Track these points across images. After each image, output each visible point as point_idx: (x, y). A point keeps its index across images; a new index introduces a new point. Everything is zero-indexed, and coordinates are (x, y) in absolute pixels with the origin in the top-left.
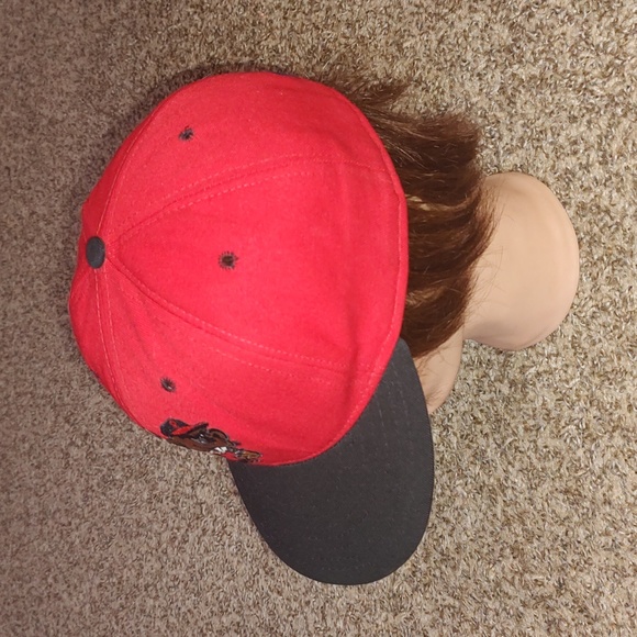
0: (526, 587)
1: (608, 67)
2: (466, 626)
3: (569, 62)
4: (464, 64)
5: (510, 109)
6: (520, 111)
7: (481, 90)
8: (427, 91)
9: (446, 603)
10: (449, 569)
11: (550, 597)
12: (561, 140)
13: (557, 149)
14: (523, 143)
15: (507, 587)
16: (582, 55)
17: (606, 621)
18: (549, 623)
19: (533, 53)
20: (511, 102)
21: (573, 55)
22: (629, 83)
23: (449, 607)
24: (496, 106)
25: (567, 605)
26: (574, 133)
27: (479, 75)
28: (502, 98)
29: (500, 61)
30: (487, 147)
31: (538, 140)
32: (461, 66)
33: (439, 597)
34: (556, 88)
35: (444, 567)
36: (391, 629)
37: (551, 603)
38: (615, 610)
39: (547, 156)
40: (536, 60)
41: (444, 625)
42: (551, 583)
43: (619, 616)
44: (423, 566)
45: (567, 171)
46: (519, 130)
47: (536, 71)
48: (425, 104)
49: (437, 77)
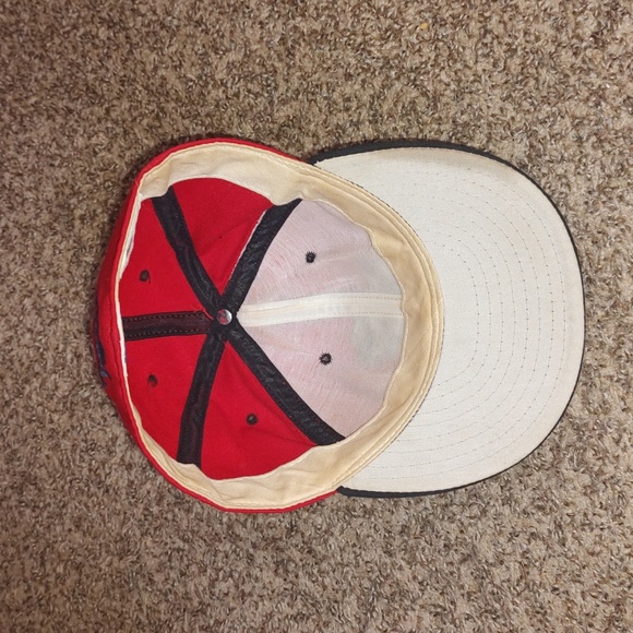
0: (258, 528)
1: (387, 31)
2: (194, 568)
3: (351, 21)
4: (247, 11)
5: (288, 60)
6: (298, 63)
7: (262, 38)
8: (207, 33)
9: (176, 546)
10: (182, 512)
11: (281, 539)
12: (335, 96)
13: (331, 103)
14: (297, 95)
15: (239, 530)
16: (364, 16)
17: (332, 562)
18: (277, 564)
19: (316, 9)
20: (290, 54)
21: (355, 15)
22: (404, 48)
23: (178, 550)
24: (275, 56)
25: (297, 546)
26: (348, 90)
27: (261, 23)
28: (282, 48)
29: (283, 12)
30: (262, 95)
31: (313, 94)
32: (244, 13)
33: (169, 540)
34: (335, 43)
35: (176, 510)
36: (114, 573)
37: (281, 544)
38: (342, 550)
39: (320, 110)
40: (319, 16)
41: (171, 568)
42: (283, 524)
43: (345, 555)
44: (155, 509)
45: (338, 126)
46: (295, 82)
47: (317, 26)
48: (204, 46)
49: (218, 20)
